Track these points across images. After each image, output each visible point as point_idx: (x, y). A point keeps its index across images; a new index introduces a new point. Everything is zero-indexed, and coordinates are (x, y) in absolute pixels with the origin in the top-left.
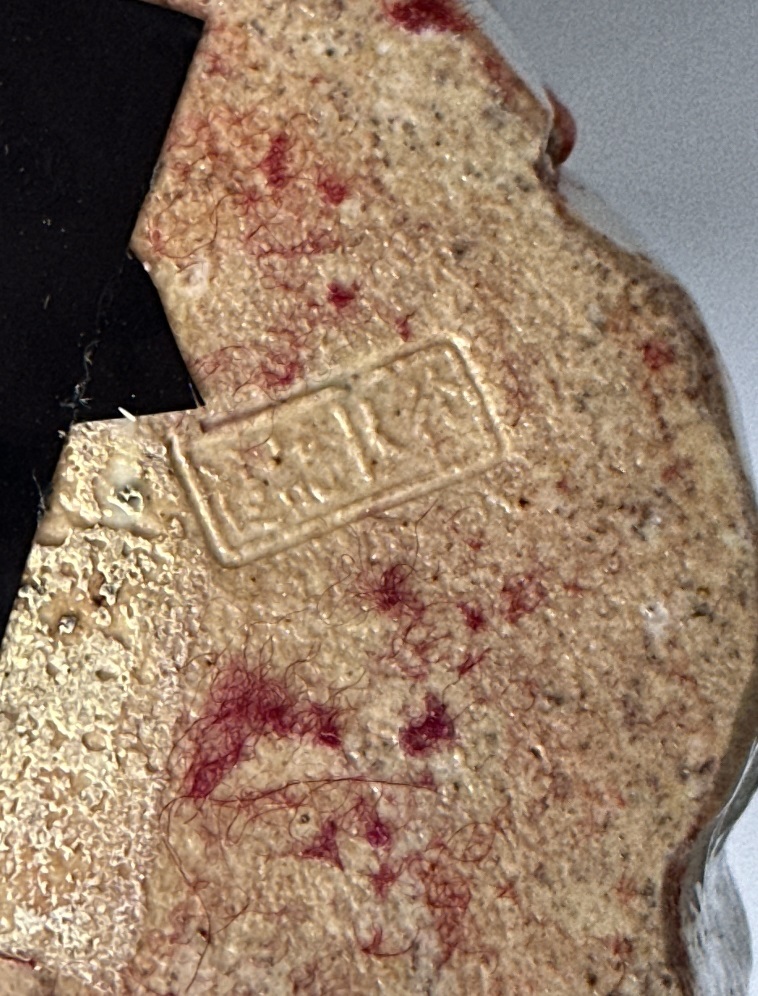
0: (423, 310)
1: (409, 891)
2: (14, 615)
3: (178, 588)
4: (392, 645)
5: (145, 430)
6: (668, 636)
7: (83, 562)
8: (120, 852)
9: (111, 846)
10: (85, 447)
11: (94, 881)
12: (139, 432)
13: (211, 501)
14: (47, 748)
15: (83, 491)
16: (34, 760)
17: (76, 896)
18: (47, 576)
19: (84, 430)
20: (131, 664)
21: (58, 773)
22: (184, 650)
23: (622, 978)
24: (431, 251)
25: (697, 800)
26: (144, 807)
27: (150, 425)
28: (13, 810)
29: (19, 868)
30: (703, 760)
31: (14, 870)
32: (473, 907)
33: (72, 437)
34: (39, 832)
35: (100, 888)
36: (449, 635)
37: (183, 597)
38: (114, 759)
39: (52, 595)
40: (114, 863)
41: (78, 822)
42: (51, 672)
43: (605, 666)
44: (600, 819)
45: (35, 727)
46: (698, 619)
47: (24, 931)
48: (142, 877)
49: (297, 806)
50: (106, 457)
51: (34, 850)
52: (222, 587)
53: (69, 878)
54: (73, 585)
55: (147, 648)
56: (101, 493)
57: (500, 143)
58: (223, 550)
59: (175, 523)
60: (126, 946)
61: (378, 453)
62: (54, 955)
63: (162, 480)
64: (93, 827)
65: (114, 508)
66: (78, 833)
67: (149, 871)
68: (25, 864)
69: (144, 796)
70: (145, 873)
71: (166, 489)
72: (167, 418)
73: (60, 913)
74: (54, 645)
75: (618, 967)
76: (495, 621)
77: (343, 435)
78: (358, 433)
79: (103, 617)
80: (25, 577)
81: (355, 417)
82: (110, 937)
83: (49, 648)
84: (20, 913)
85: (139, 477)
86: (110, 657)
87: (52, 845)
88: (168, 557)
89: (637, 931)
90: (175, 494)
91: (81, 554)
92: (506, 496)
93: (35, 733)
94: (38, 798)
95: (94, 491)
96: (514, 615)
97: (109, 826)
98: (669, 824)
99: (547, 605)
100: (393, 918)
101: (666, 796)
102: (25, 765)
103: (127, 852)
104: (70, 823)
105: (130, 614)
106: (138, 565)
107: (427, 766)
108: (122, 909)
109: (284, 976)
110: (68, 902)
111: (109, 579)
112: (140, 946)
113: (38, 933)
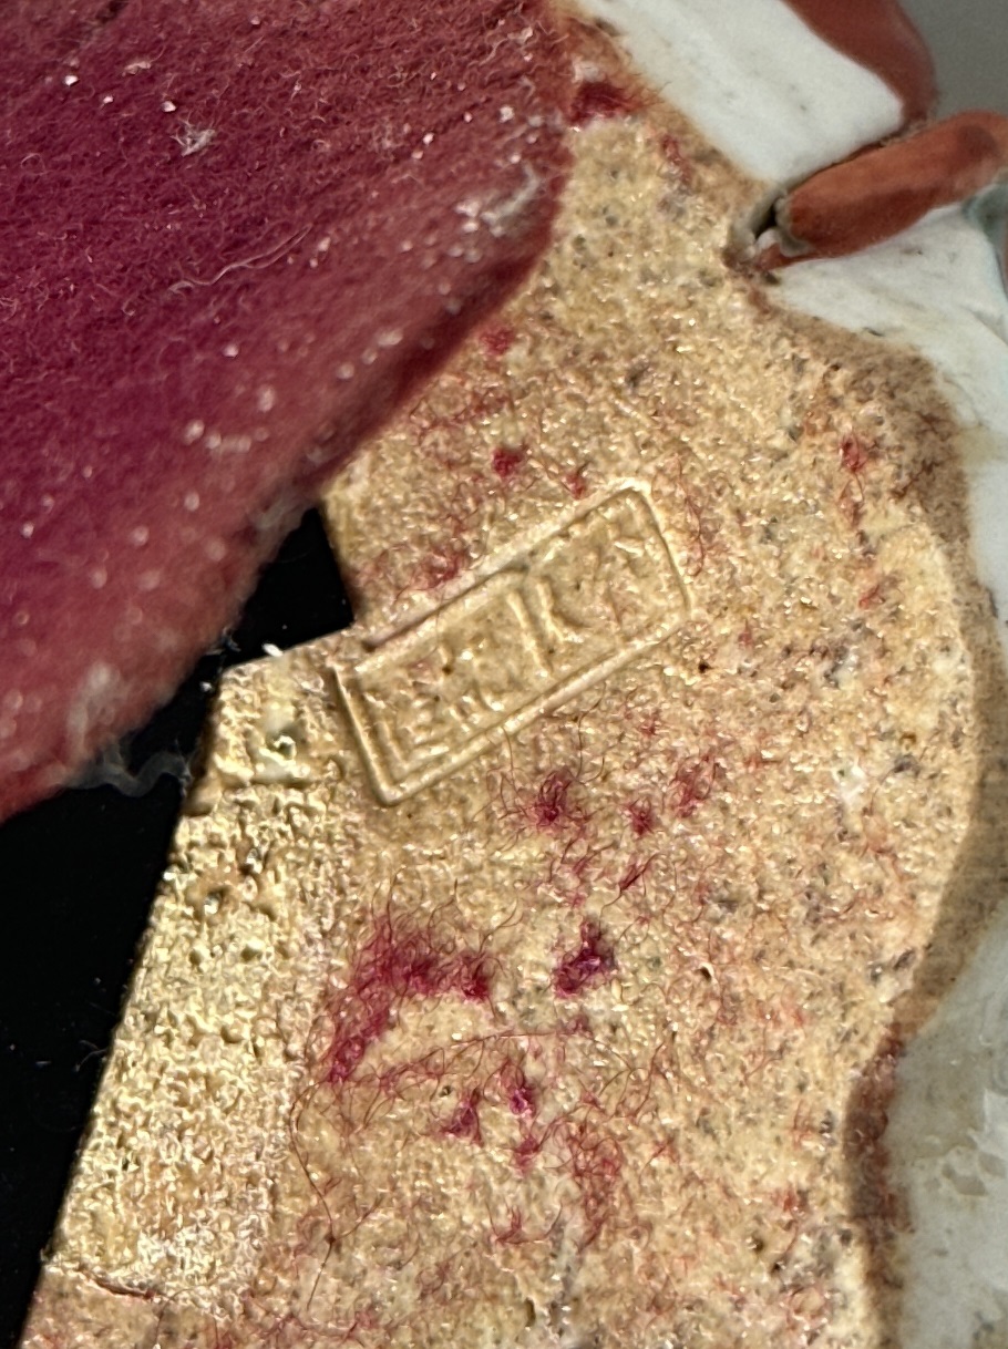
0: (598, 458)
1: (555, 1162)
2: (159, 902)
3: (329, 840)
4: (551, 869)
5: (300, 663)
6: (864, 803)
7: (231, 828)
8: (251, 1156)
9: (242, 1150)
10: (237, 696)
11: (220, 1195)
12: (294, 668)
13: (374, 733)
14: (183, 1048)
15: (236, 747)
16: (171, 1063)
17: (202, 1214)
18: (194, 852)
19: (237, 677)
20: (275, 938)
21: (194, 1076)
22: (331, 912)
23: (794, 1240)
24: (606, 383)
25: (890, 1004)
26: (279, 1101)
27: (307, 656)
28: (145, 1125)
29: (147, 1191)
30: (899, 953)
31: (142, 1192)
32: (626, 1174)
33: (224, 687)
34: (169, 1147)
35: (227, 1203)
36: (615, 845)
37: (333, 851)
38: (251, 1050)
39: (199, 873)
40: (245, 1171)
41: (210, 1127)
42: (195, 959)
43: (789, 854)
44: (775, 1046)
45: (175, 1025)
46: (900, 775)
47: (146, 1260)
48: (270, 1183)
49: (439, 1077)
50: (258, 703)
51: (164, 1166)
52: (376, 831)
53: (196, 1193)
54: (221, 857)
55: (292, 917)
56: (254, 746)
57: (681, 234)
58: (384, 787)
59: (331, 765)
60: (249, 1265)
61: (555, 640)
62: (174, 1284)
63: (319, 719)
64: (225, 1131)
65: (267, 761)
66: (209, 1140)
67: (279, 1174)
68: (153, 1184)
69: (280, 1088)
70: (273, 1179)
71: (322, 727)
72: (325, 646)
73: (186, 1235)
74: (199, 929)
75: (789, 1226)
76: (665, 820)
77: (518, 625)
78: (533, 619)
79: (249, 888)
80: (173, 856)
81: (532, 600)
82: (233, 1256)
83: (193, 933)
84: (143, 1240)
85: (292, 719)
86: (255, 934)
87: (182, 1157)
88: (321, 806)
89: (812, 1177)
90: (332, 732)
91: (229, 819)
92: (685, 662)
93: (174, 1032)
94: (171, 1106)
95: (247, 745)
96: (686, 808)
97: (241, 1128)
98: (855, 1038)
99: (725, 789)
100: (536, 1198)
101: (854, 1004)
102: (162, 1071)
103: (258, 1157)
104: (201, 1129)
105: (277, 880)
106: (289, 820)
107: (581, 1008)
108: (247, 1222)
109: (412, 1281)
110: (193, 1222)
111: (257, 843)
112: (263, 1263)
113: (160, 1260)
